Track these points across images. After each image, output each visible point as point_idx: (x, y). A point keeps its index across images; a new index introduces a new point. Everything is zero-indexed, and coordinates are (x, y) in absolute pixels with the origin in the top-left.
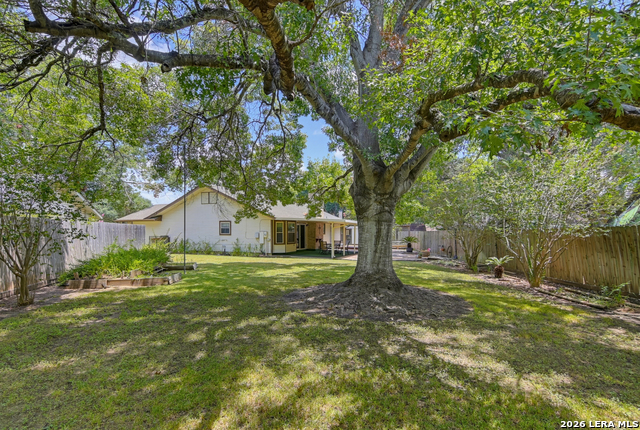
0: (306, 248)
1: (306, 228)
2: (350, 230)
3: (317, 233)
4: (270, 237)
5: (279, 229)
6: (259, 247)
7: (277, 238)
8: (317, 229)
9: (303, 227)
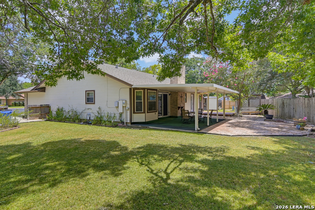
0: (169, 114)
1: (169, 97)
2: (206, 99)
3: (179, 101)
4: (128, 106)
5: (139, 98)
6: (118, 116)
7: (137, 107)
8: (179, 98)
9: (165, 96)
